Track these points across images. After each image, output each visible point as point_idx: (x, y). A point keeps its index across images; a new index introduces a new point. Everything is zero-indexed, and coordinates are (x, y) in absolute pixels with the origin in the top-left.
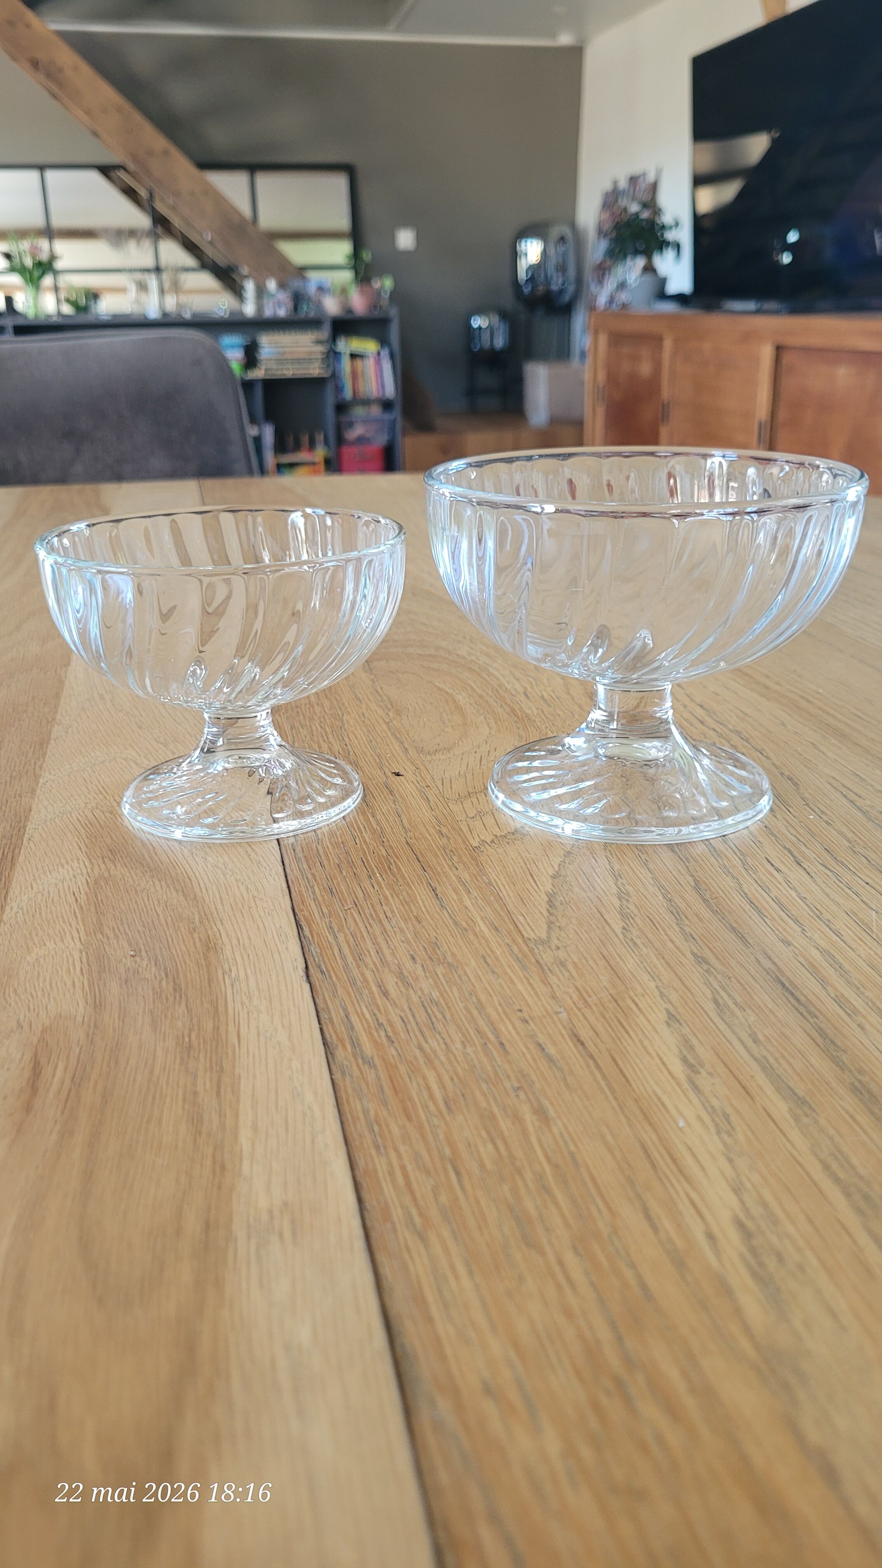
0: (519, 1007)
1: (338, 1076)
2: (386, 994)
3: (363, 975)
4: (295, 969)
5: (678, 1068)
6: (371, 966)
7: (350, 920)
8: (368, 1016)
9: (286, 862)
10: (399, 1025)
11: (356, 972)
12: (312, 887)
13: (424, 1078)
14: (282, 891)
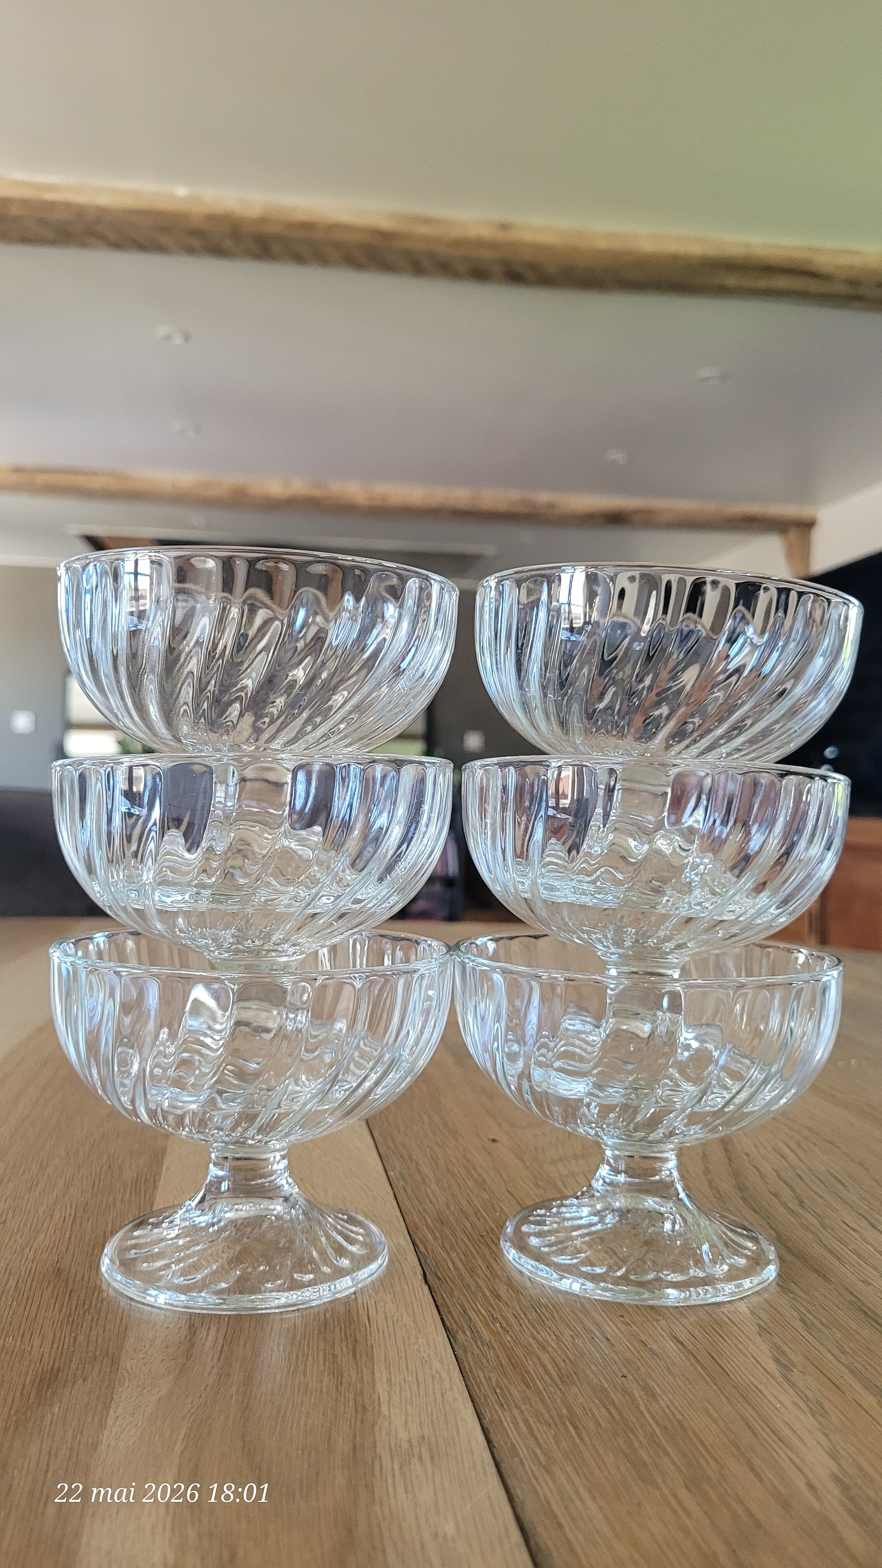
0: (620, 1314)
1: (460, 1352)
2: (498, 1297)
3: (476, 1282)
4: (415, 1274)
5: (772, 1366)
6: (482, 1276)
7: (460, 1242)
8: (483, 1311)
9: (399, 1198)
10: (513, 1320)
11: (469, 1280)
12: (424, 1218)
13: (539, 1359)
14: (398, 1219)
